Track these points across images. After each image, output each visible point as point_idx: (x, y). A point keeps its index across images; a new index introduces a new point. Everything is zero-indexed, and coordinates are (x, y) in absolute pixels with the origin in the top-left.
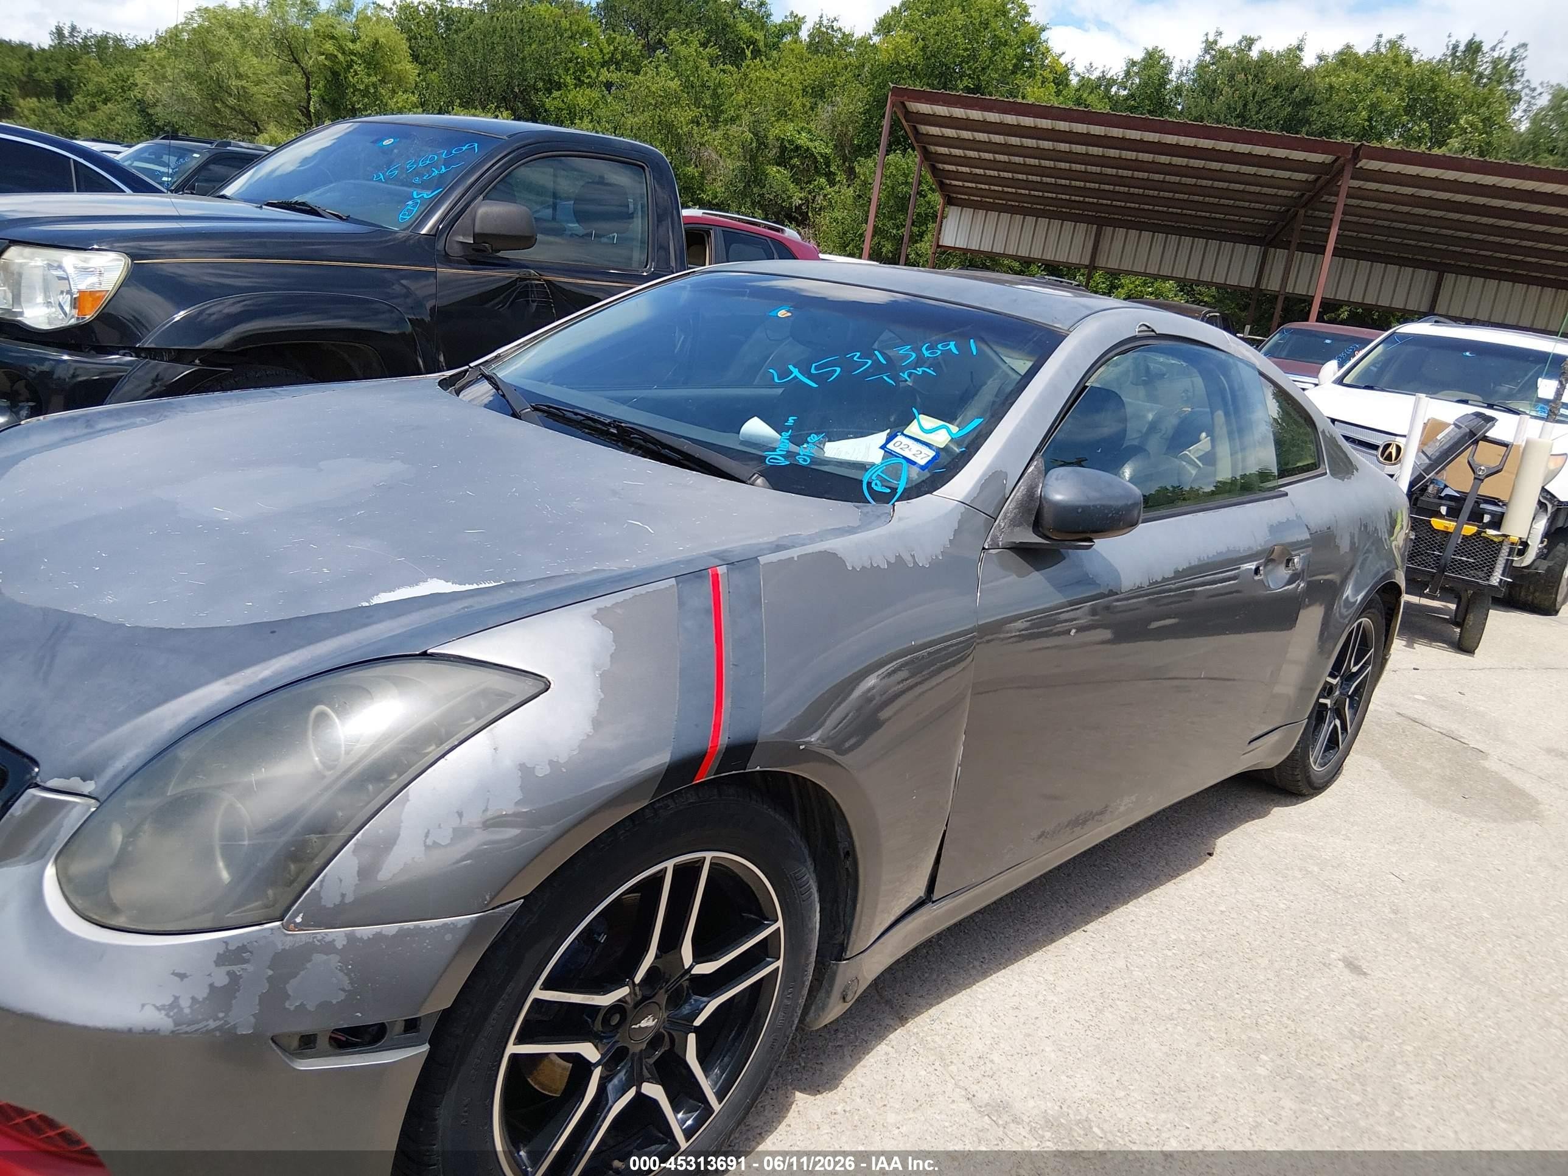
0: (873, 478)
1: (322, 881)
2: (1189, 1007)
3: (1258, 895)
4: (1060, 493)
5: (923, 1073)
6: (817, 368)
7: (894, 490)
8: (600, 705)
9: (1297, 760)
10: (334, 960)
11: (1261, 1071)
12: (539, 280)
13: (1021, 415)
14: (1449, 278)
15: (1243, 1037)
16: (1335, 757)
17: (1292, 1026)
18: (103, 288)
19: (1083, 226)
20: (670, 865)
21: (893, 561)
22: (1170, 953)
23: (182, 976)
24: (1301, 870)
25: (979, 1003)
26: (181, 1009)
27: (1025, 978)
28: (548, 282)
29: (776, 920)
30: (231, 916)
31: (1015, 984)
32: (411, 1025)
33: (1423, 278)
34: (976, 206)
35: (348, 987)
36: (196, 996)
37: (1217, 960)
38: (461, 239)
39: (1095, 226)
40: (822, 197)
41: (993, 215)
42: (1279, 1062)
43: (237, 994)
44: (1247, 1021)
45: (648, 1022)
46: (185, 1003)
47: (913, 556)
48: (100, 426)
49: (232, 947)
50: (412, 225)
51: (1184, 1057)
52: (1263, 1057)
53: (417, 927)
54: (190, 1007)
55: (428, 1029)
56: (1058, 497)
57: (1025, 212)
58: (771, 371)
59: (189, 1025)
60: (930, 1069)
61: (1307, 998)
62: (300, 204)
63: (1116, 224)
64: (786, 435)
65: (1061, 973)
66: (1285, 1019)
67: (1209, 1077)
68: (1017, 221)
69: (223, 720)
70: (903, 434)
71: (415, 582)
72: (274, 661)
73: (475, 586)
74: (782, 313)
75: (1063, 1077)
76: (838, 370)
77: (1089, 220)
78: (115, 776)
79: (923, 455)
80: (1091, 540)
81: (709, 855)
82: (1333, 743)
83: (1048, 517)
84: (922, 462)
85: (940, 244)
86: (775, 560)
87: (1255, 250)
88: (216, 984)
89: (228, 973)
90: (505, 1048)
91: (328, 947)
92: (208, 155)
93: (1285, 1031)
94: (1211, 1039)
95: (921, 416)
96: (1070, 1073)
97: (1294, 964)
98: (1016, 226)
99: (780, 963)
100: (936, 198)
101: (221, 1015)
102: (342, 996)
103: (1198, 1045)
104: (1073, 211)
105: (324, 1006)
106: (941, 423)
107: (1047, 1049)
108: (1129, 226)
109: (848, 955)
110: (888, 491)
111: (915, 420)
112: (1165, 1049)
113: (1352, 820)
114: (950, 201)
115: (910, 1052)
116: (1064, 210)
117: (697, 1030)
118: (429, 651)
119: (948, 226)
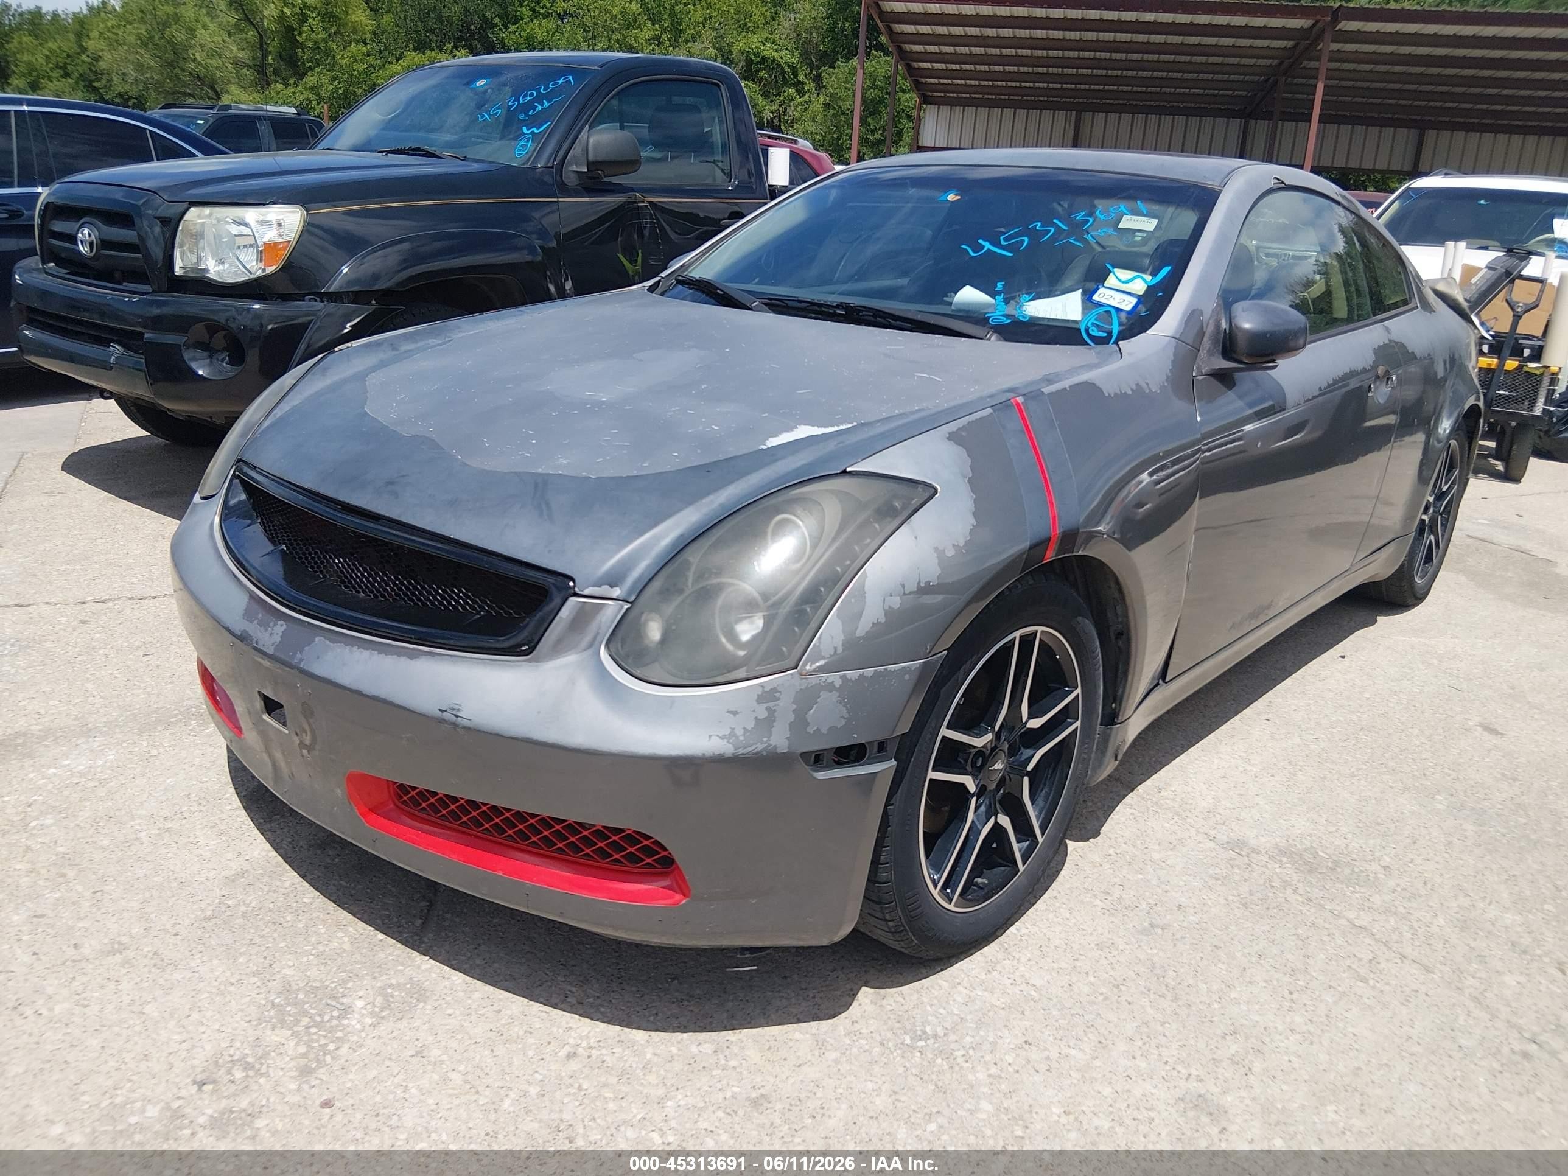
0: (1089, 325)
1: (820, 638)
2: (1365, 767)
3: (1393, 684)
4: (1248, 322)
5: (1167, 825)
6: (1006, 239)
7: (1110, 333)
8: (975, 502)
9: (1403, 574)
10: (835, 694)
11: (1439, 806)
12: (643, 202)
13: (1203, 260)
14: (1431, 134)
15: (1417, 784)
16: (1431, 569)
17: (1454, 775)
18: (285, 239)
19: (1062, 113)
20: (1017, 634)
21: (1134, 387)
22: (1335, 731)
23: (735, 713)
24: (1423, 663)
25: (1191, 776)
26: (737, 737)
27: (1222, 756)
28: (651, 203)
29: (1077, 688)
30: (760, 669)
31: (1216, 761)
32: (882, 746)
33: (1404, 137)
34: (952, 103)
35: (846, 716)
36: (746, 726)
37: (1376, 733)
38: (575, 168)
39: (1074, 113)
40: (793, 108)
41: (971, 110)
42: (1453, 799)
43: (775, 724)
44: (1416, 773)
45: (998, 766)
46: (739, 732)
47: (1147, 384)
48: (403, 348)
49: (767, 689)
50: (530, 158)
51: (1373, 801)
52: (1437, 797)
53: (886, 669)
54: (744, 735)
55: (892, 749)
56: (1247, 326)
57: (1002, 105)
58: (964, 246)
59: (745, 748)
60: (1172, 822)
61: (1459, 754)
62: (414, 149)
63: (1095, 109)
64: (1000, 298)
65: (1250, 751)
66: (1446, 770)
67: (1399, 813)
68: (995, 113)
69: (714, 531)
70: (1103, 286)
71: (789, 429)
72: (721, 491)
73: (836, 429)
74: (951, 197)
75: (1281, 821)
76: (1026, 239)
77: (1066, 107)
78: (635, 583)
79: (1126, 303)
80: (1273, 361)
81: (1040, 629)
82: (1429, 558)
83: (1242, 343)
84: (1128, 308)
85: (920, 144)
86: (1054, 390)
87: (1236, 124)
88: (759, 717)
89: (766, 708)
90: (926, 774)
91: (830, 687)
92: (211, 120)
93: (1449, 778)
94: (1391, 787)
95: (1116, 270)
96: (1285, 818)
97: (1440, 731)
98: (995, 120)
99: (1078, 724)
100: (909, 99)
101: (765, 739)
102: (843, 722)
103: (1382, 792)
104: (1051, 99)
105: (832, 729)
106: (1134, 274)
107: (1261, 803)
108: (1108, 109)
109: (1120, 719)
110: (1105, 335)
111: (1112, 274)
112: (1356, 797)
113: (1453, 622)
114: (926, 100)
115: (1150, 812)
116: (1042, 99)
117: (1028, 774)
118: (848, 469)
119: (926, 125)
